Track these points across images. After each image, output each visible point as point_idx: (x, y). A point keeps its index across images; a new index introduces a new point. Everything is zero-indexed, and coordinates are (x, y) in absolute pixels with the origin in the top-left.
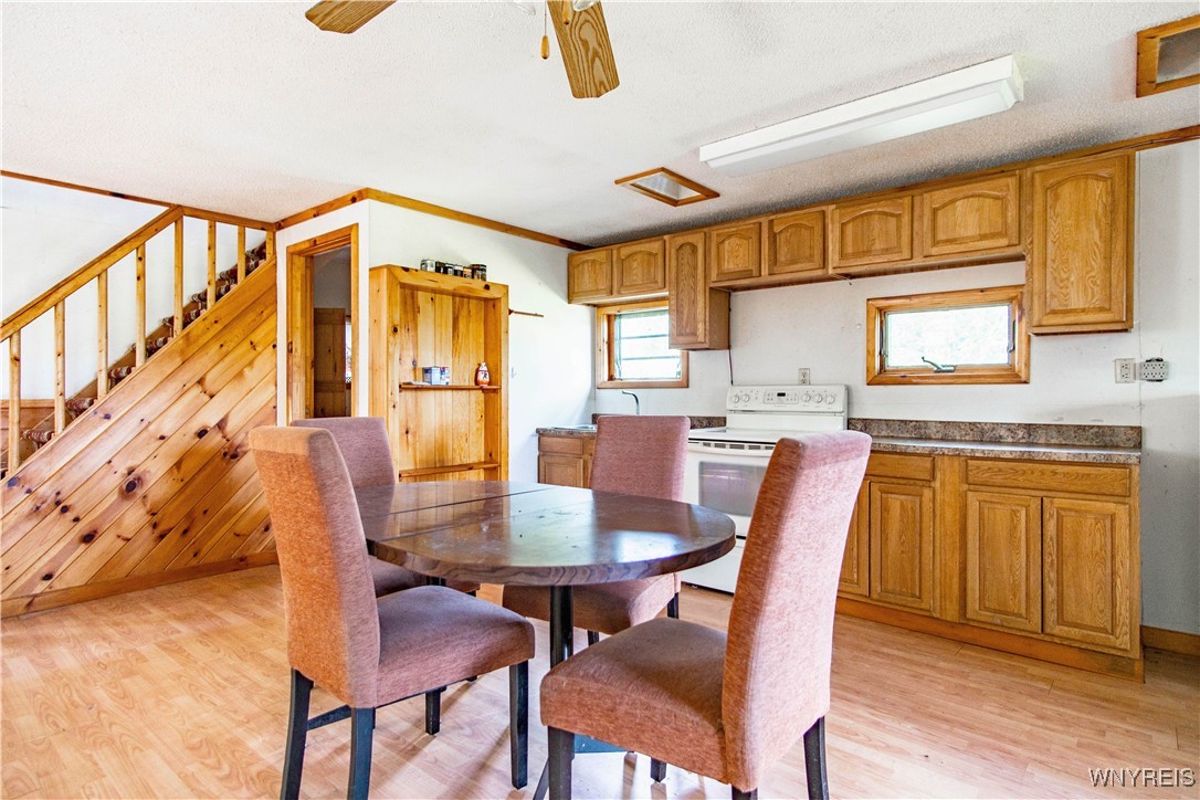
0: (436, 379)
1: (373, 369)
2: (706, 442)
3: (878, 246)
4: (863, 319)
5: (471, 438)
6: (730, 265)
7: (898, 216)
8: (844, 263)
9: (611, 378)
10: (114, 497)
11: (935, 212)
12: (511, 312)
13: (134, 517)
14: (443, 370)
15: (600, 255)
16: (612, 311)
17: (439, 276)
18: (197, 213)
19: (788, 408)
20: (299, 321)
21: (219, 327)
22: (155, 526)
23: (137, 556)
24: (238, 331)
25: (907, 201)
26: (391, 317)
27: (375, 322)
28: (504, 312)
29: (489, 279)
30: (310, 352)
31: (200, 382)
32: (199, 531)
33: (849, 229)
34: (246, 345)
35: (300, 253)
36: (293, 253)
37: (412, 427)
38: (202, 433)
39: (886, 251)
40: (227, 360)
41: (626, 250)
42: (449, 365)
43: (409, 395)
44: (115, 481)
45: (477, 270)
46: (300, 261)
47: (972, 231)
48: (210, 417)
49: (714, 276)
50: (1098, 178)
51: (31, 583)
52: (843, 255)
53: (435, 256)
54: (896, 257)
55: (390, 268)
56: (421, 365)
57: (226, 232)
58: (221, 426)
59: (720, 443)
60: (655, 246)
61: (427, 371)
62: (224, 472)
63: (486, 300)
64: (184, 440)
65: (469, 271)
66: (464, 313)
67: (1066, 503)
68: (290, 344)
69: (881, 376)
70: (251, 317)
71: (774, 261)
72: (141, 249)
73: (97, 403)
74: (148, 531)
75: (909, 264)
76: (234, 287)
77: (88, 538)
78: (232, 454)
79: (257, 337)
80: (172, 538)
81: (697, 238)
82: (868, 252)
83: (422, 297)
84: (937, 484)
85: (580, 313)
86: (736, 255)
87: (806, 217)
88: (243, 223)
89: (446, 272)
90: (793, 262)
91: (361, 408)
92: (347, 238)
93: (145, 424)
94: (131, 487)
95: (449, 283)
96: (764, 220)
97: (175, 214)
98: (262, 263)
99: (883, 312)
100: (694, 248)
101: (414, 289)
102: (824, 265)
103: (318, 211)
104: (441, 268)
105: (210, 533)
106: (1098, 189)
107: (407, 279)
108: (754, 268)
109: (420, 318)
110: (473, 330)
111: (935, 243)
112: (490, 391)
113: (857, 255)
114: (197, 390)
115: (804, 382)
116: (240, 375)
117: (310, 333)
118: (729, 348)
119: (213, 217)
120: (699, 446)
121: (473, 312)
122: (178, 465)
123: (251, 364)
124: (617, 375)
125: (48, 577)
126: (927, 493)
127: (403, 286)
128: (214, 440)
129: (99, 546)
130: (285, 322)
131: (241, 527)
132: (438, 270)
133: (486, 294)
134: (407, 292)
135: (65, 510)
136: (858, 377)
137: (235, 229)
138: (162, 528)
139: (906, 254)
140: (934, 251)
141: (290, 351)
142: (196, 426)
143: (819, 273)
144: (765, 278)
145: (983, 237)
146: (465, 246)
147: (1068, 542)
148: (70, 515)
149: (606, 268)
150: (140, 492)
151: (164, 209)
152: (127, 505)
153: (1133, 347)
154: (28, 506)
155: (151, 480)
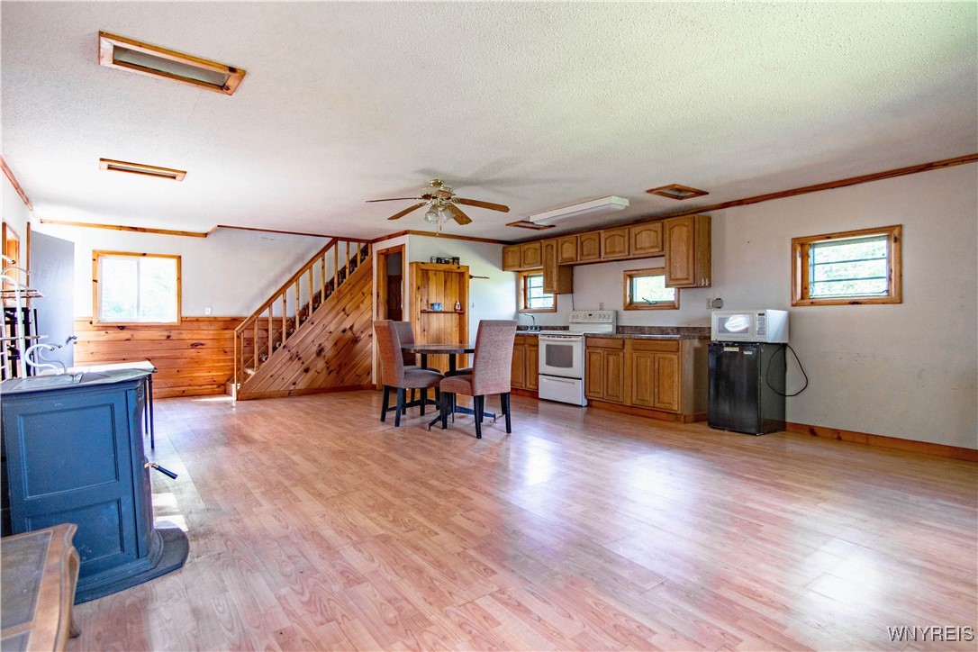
0: (436, 308)
1: (411, 304)
2: (549, 336)
3: (617, 250)
4: (622, 280)
5: (453, 335)
6: (566, 255)
7: (624, 237)
8: (607, 256)
9: (526, 307)
10: (314, 355)
11: (636, 235)
12: (471, 277)
13: (321, 364)
14: (439, 305)
15: (515, 248)
16: (525, 274)
17: (437, 265)
18: (343, 239)
19: (593, 321)
20: (381, 284)
21: (350, 286)
22: (328, 368)
23: (322, 379)
24: (357, 288)
25: (627, 230)
26: (417, 284)
27: (411, 285)
28: (467, 277)
29: (461, 264)
30: (386, 297)
31: (344, 310)
32: (343, 372)
33: (608, 241)
34: (361, 294)
35: (382, 254)
36: (380, 253)
37: (426, 328)
38: (344, 331)
39: (620, 252)
40: (354, 300)
41: (526, 247)
42: (443, 302)
43: (426, 315)
44: (315, 349)
45: (456, 260)
46: (382, 257)
47: (647, 245)
48: (347, 325)
49: (560, 261)
50: (685, 226)
51: (288, 386)
52: (606, 253)
53: (436, 254)
54: (623, 254)
55: (417, 263)
56: (430, 302)
57: (354, 245)
58: (351, 328)
59: (565, 336)
60: (537, 245)
61: (432, 305)
62: (352, 348)
63: (460, 273)
64: (337, 334)
65: (451, 261)
66: (450, 279)
67: (662, 356)
68: (378, 293)
69: (631, 306)
70: (362, 282)
71: (582, 254)
72: (324, 255)
73: (309, 318)
74: (325, 371)
75: (628, 257)
76: (356, 269)
77: (306, 370)
78: (355, 340)
79: (365, 290)
80: (334, 374)
81: (553, 242)
82: (614, 252)
83: (430, 273)
84: (625, 351)
85: (510, 276)
86: (568, 251)
87: (593, 235)
88: (359, 241)
89: (441, 263)
90: (589, 255)
91: (406, 318)
92: (401, 249)
93: (325, 327)
94: (320, 352)
95: (443, 267)
96: (579, 235)
97: (335, 240)
98: (367, 257)
99: (631, 277)
100: (552, 246)
101: (427, 271)
102: (600, 257)
103: (390, 237)
104: (439, 260)
105: (347, 373)
106: (685, 229)
107: (424, 267)
108: (575, 257)
109: (430, 282)
110: (455, 286)
111: (636, 249)
112: (461, 313)
113: (611, 253)
114: (342, 313)
115: (601, 309)
116: (358, 307)
117: (386, 288)
118: (572, 293)
119: (348, 240)
120: (546, 338)
121: (454, 278)
122: (336, 344)
123: (362, 302)
124: (528, 306)
125: (294, 384)
126: (621, 354)
127: (422, 270)
128: (349, 334)
129: (310, 374)
130: (376, 283)
131: (359, 372)
132: (437, 262)
133: (459, 271)
134: (424, 272)
135: (299, 359)
136: (620, 307)
137: (356, 244)
138: (331, 369)
139: (627, 253)
140: (636, 252)
141: (378, 296)
142: (342, 328)
143: (598, 260)
144: (579, 262)
145: (652, 247)
146: (449, 249)
147: (661, 371)
148: (301, 361)
149: (518, 255)
150: (323, 354)
151: (330, 239)
152: (319, 359)
153: (712, 294)
154: (288, 357)
155: (327, 350)
